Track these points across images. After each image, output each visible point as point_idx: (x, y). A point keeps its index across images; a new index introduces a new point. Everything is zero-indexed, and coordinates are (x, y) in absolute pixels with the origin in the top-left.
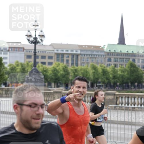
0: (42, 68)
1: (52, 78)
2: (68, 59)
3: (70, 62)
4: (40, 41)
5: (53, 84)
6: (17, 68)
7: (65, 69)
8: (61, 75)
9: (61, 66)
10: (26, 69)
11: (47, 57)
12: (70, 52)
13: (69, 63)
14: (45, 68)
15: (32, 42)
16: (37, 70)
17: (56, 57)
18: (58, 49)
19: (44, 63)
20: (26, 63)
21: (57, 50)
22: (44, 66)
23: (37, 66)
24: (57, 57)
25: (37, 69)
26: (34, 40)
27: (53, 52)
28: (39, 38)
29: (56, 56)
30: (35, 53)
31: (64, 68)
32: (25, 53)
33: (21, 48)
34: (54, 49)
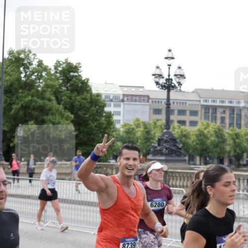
0: (179, 131)
1: (197, 149)
2: (223, 115)
3: (227, 121)
4: (177, 85)
5: (198, 158)
6: (137, 130)
7: (219, 134)
8: (212, 143)
9: (212, 127)
10: (152, 132)
11: (188, 113)
12: (227, 104)
13: (225, 124)
14: (185, 131)
15: (163, 87)
16: (172, 135)
17: (203, 113)
18: (207, 99)
19: (182, 123)
20: (151, 122)
21: (206, 101)
22: (183, 127)
23: (171, 127)
24: (205, 113)
25: (171, 132)
26: (166, 83)
27: (198, 103)
28: (176, 80)
29: (203, 110)
30: (168, 105)
31: (217, 130)
32: (150, 105)
33: (144, 96)
34: (201, 98)
